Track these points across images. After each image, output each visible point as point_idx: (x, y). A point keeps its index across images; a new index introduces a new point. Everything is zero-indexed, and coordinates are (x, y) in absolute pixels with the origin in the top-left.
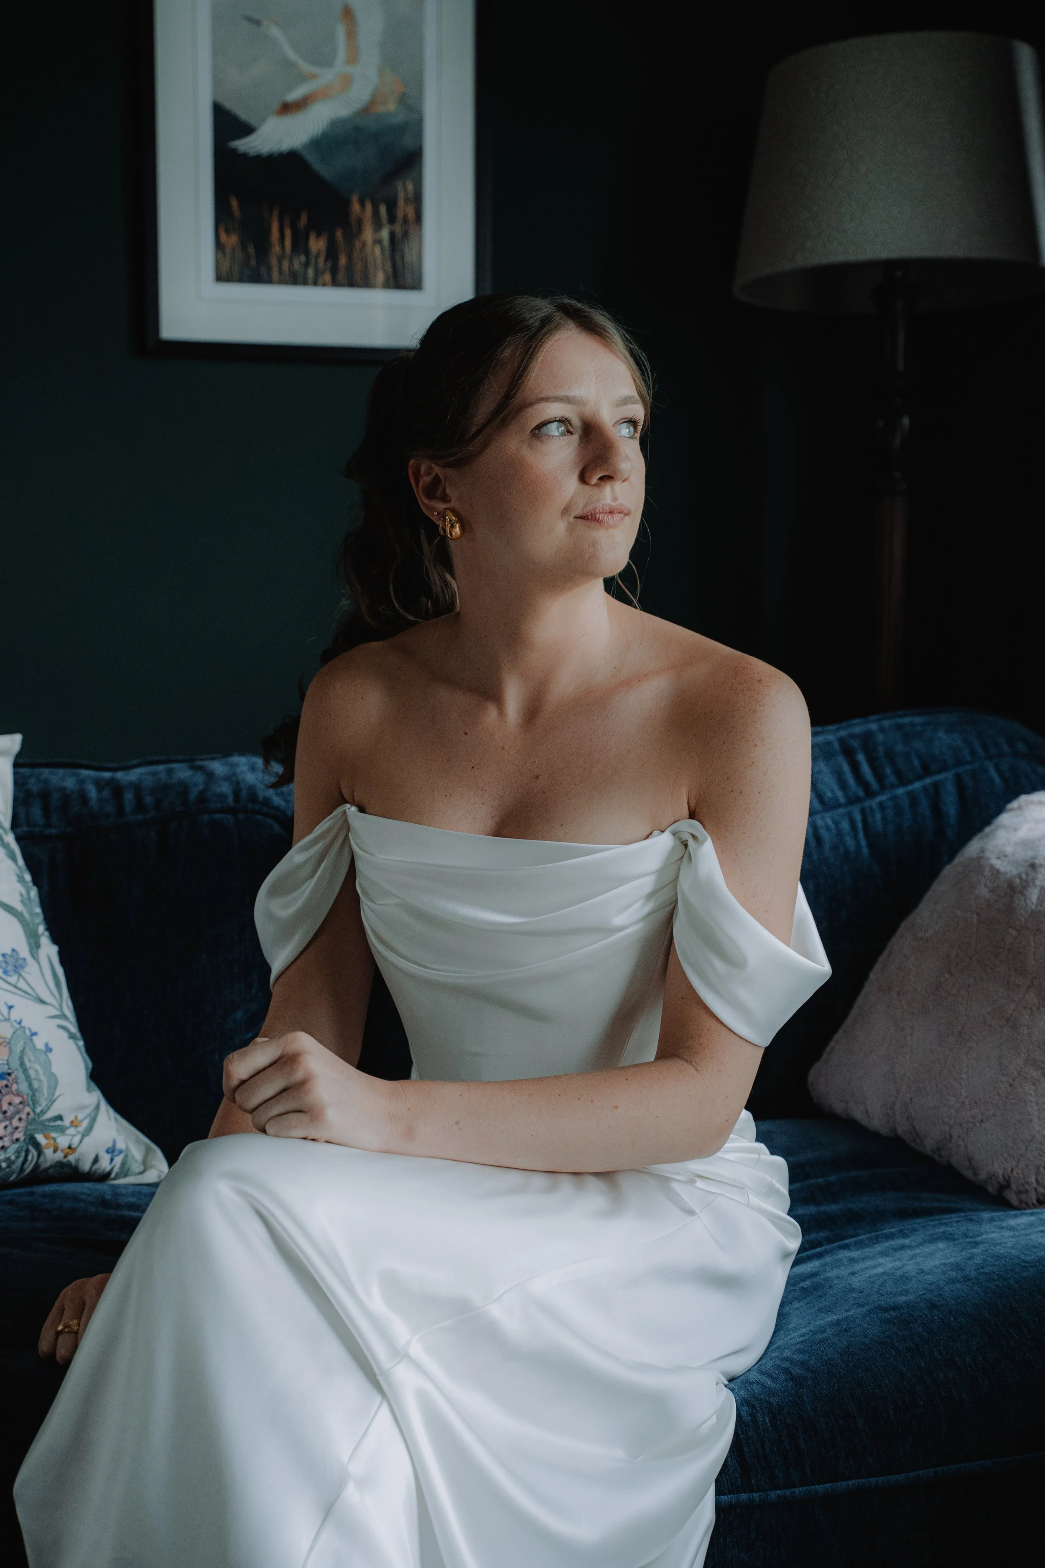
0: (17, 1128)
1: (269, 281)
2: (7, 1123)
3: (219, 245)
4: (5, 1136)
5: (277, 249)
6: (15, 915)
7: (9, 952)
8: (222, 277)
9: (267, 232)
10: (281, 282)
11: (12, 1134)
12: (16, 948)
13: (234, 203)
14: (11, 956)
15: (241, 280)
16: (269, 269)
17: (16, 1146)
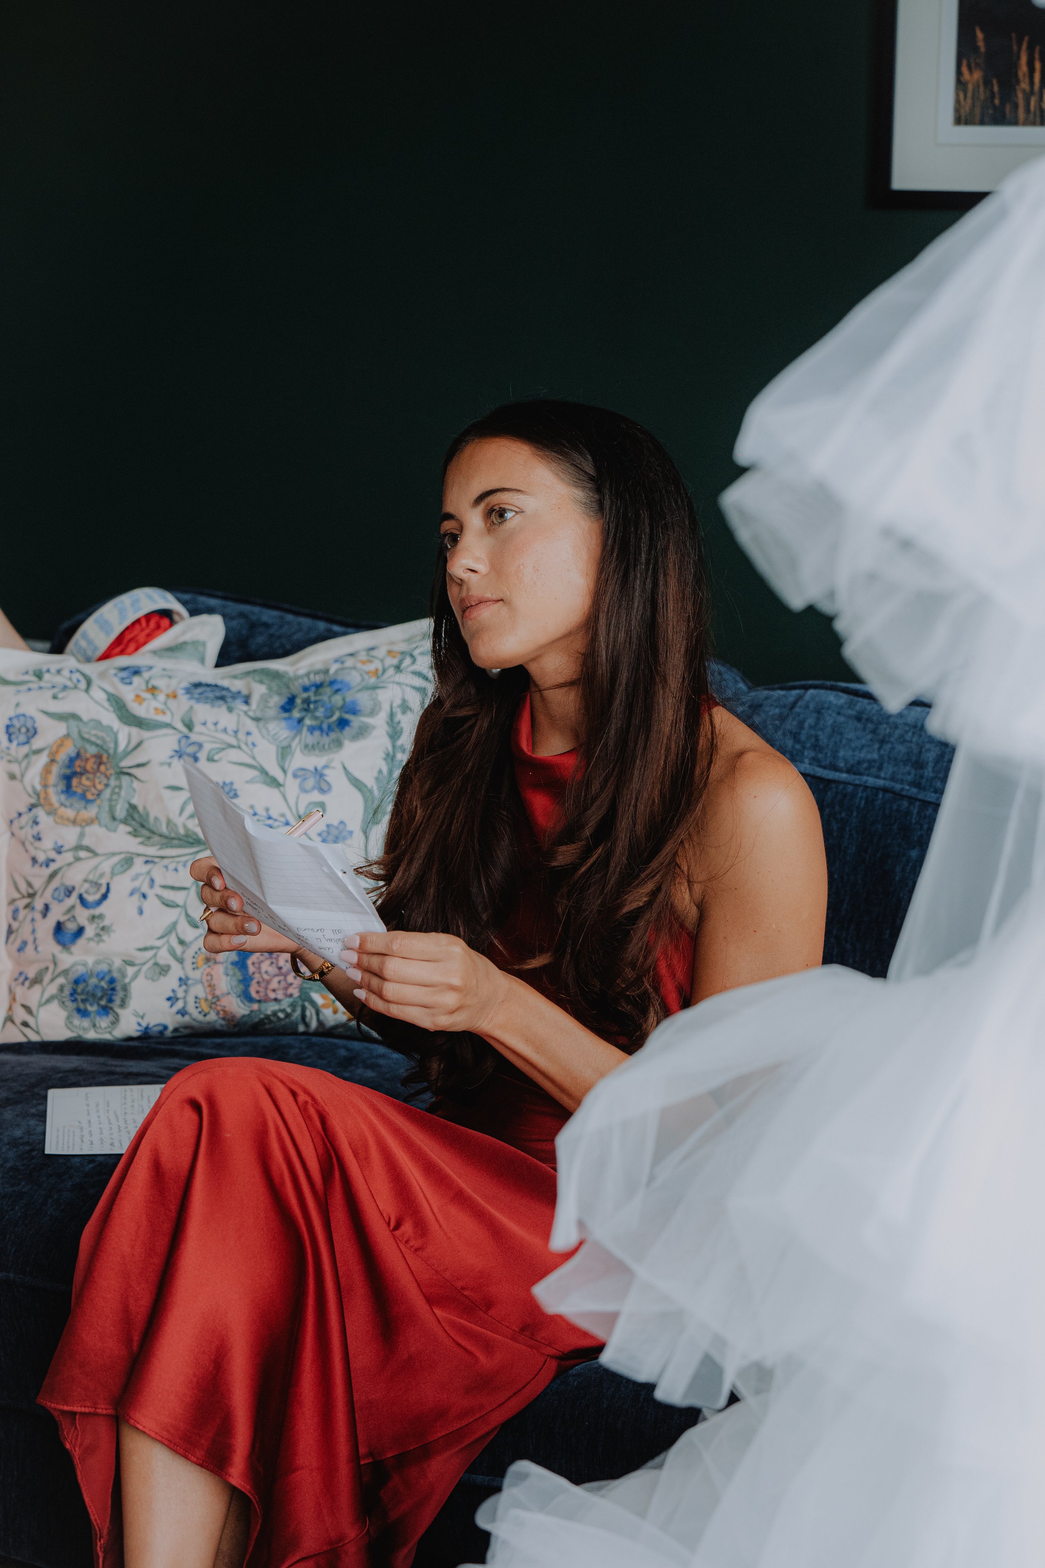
0: (291, 984)
1: (1014, 122)
2: (281, 978)
3: (960, 83)
4: (279, 989)
5: (1024, 85)
6: (360, 790)
7: (336, 823)
8: (960, 120)
9: (1016, 66)
10: (1028, 122)
11: (286, 989)
12: (346, 821)
13: (980, 35)
14: (337, 828)
15: (982, 123)
16: (1016, 106)
17: (290, 1000)
